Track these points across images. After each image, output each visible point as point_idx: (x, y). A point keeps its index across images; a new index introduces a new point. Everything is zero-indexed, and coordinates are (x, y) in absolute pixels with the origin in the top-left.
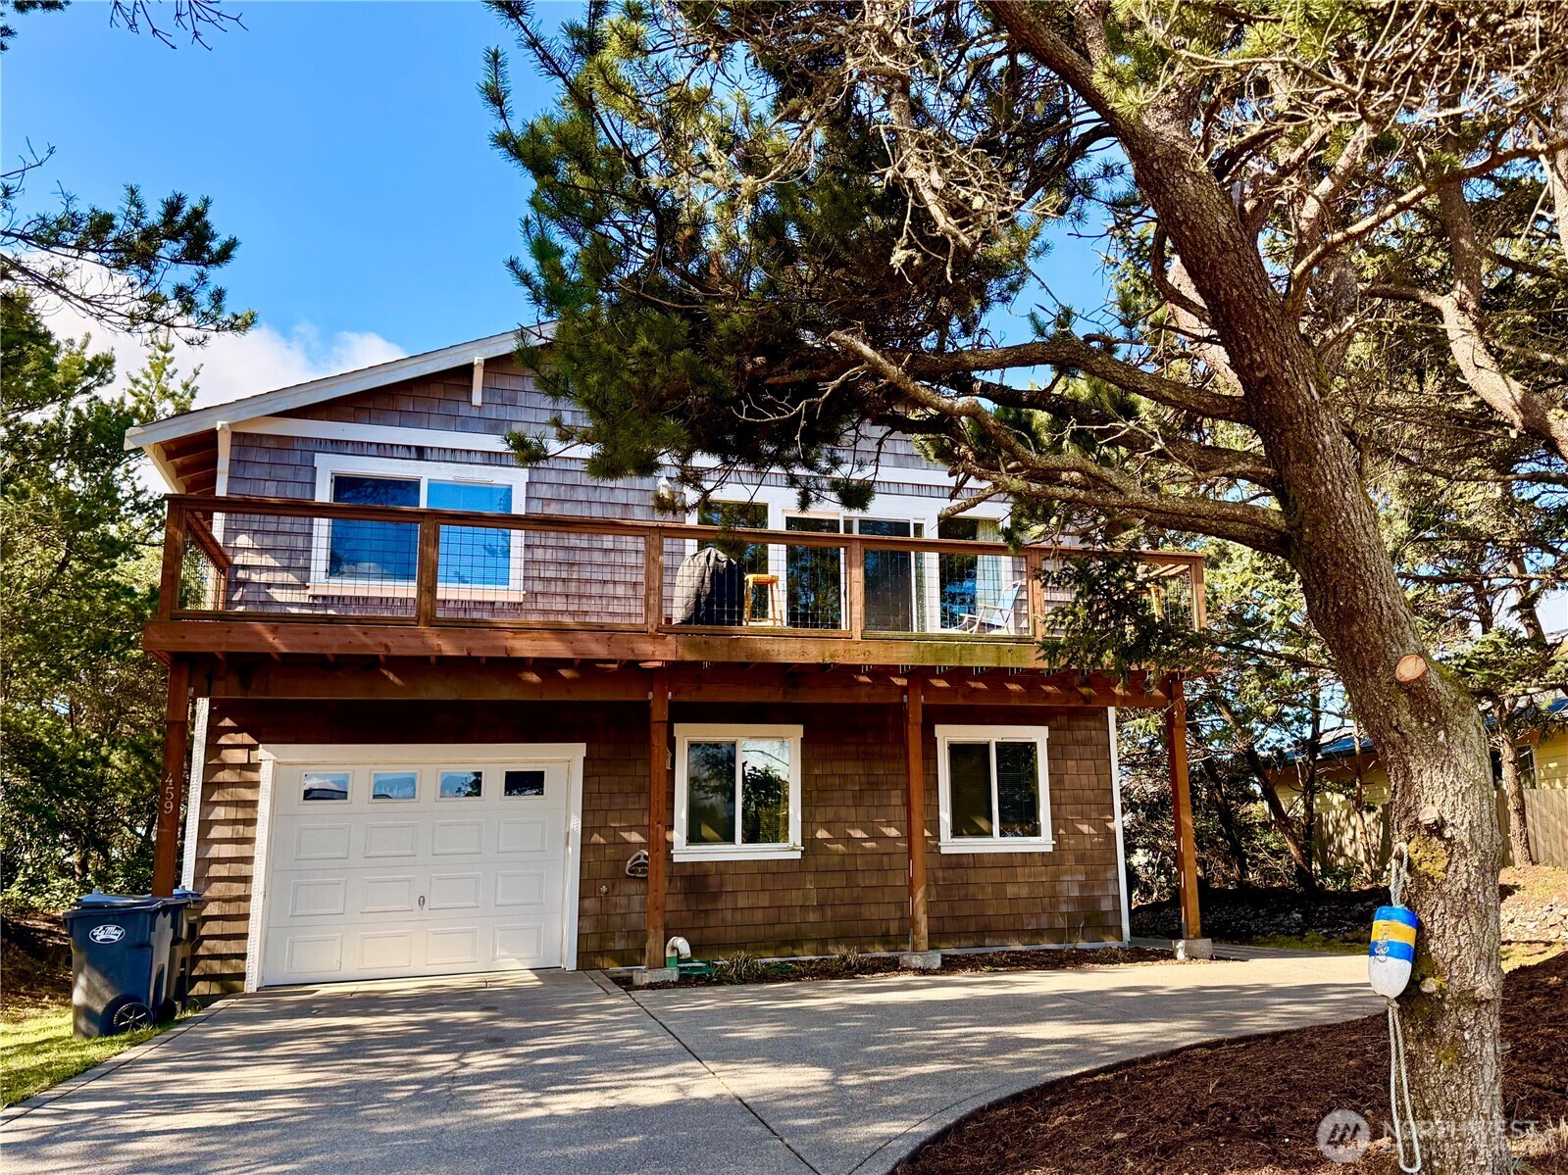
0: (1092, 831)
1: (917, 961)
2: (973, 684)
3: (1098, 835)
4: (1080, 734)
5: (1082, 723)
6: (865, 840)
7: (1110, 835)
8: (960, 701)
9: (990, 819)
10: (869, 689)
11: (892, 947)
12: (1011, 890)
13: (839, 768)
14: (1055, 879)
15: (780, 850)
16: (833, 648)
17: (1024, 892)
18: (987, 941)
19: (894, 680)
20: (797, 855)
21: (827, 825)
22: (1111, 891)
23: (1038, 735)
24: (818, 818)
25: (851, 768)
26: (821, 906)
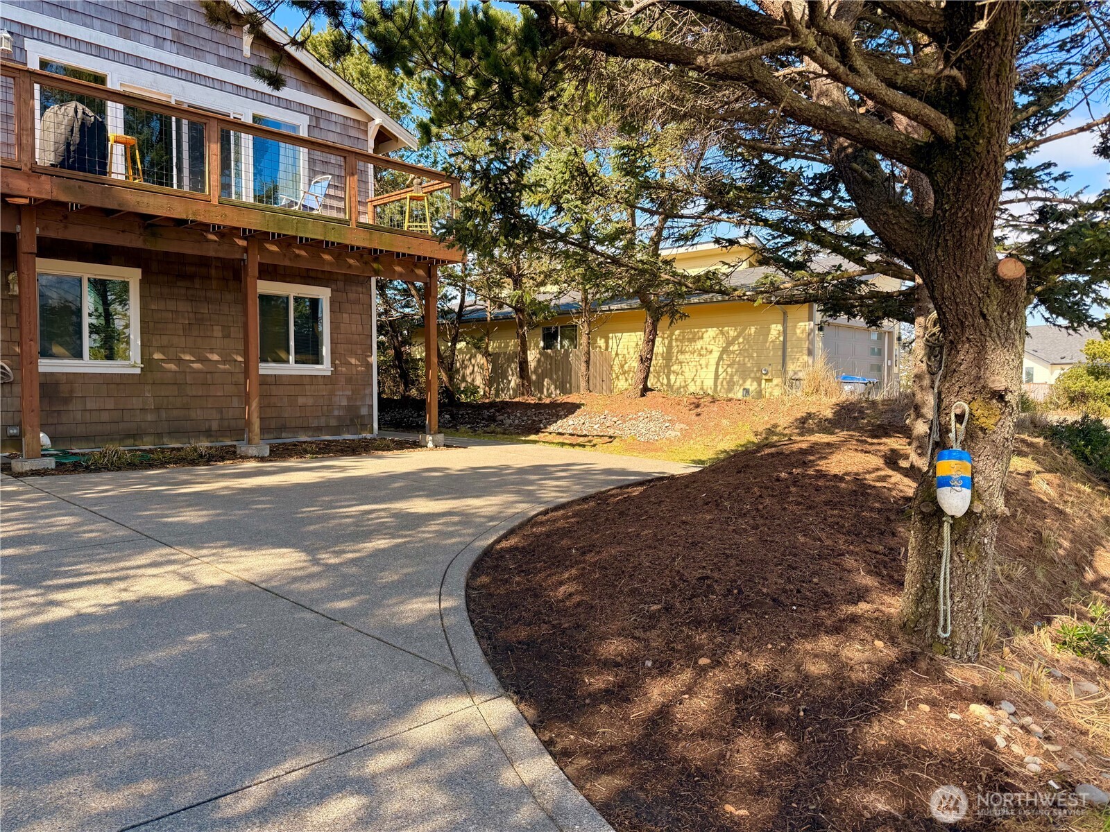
0: (357, 363)
1: (252, 451)
2: (297, 251)
3: (361, 366)
4: (352, 296)
5: (354, 288)
6: (192, 362)
7: (370, 366)
8: (287, 263)
9: (288, 352)
10: (216, 245)
11: (213, 439)
12: (301, 401)
13: (171, 305)
14: (332, 394)
15: (123, 366)
16: (195, 208)
17: (310, 402)
18: (283, 435)
19: (237, 240)
20: (138, 371)
21: (161, 349)
22: (368, 402)
23: (323, 294)
24: (154, 343)
25: (183, 306)
26: (158, 409)
